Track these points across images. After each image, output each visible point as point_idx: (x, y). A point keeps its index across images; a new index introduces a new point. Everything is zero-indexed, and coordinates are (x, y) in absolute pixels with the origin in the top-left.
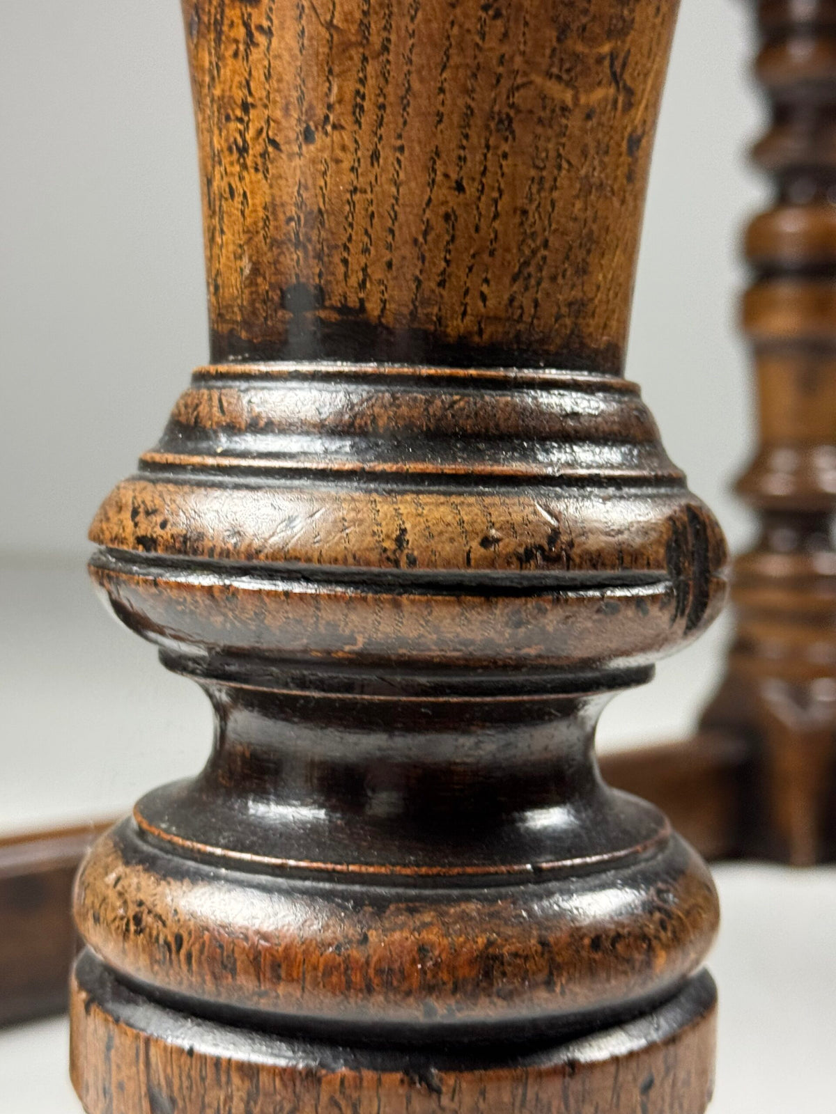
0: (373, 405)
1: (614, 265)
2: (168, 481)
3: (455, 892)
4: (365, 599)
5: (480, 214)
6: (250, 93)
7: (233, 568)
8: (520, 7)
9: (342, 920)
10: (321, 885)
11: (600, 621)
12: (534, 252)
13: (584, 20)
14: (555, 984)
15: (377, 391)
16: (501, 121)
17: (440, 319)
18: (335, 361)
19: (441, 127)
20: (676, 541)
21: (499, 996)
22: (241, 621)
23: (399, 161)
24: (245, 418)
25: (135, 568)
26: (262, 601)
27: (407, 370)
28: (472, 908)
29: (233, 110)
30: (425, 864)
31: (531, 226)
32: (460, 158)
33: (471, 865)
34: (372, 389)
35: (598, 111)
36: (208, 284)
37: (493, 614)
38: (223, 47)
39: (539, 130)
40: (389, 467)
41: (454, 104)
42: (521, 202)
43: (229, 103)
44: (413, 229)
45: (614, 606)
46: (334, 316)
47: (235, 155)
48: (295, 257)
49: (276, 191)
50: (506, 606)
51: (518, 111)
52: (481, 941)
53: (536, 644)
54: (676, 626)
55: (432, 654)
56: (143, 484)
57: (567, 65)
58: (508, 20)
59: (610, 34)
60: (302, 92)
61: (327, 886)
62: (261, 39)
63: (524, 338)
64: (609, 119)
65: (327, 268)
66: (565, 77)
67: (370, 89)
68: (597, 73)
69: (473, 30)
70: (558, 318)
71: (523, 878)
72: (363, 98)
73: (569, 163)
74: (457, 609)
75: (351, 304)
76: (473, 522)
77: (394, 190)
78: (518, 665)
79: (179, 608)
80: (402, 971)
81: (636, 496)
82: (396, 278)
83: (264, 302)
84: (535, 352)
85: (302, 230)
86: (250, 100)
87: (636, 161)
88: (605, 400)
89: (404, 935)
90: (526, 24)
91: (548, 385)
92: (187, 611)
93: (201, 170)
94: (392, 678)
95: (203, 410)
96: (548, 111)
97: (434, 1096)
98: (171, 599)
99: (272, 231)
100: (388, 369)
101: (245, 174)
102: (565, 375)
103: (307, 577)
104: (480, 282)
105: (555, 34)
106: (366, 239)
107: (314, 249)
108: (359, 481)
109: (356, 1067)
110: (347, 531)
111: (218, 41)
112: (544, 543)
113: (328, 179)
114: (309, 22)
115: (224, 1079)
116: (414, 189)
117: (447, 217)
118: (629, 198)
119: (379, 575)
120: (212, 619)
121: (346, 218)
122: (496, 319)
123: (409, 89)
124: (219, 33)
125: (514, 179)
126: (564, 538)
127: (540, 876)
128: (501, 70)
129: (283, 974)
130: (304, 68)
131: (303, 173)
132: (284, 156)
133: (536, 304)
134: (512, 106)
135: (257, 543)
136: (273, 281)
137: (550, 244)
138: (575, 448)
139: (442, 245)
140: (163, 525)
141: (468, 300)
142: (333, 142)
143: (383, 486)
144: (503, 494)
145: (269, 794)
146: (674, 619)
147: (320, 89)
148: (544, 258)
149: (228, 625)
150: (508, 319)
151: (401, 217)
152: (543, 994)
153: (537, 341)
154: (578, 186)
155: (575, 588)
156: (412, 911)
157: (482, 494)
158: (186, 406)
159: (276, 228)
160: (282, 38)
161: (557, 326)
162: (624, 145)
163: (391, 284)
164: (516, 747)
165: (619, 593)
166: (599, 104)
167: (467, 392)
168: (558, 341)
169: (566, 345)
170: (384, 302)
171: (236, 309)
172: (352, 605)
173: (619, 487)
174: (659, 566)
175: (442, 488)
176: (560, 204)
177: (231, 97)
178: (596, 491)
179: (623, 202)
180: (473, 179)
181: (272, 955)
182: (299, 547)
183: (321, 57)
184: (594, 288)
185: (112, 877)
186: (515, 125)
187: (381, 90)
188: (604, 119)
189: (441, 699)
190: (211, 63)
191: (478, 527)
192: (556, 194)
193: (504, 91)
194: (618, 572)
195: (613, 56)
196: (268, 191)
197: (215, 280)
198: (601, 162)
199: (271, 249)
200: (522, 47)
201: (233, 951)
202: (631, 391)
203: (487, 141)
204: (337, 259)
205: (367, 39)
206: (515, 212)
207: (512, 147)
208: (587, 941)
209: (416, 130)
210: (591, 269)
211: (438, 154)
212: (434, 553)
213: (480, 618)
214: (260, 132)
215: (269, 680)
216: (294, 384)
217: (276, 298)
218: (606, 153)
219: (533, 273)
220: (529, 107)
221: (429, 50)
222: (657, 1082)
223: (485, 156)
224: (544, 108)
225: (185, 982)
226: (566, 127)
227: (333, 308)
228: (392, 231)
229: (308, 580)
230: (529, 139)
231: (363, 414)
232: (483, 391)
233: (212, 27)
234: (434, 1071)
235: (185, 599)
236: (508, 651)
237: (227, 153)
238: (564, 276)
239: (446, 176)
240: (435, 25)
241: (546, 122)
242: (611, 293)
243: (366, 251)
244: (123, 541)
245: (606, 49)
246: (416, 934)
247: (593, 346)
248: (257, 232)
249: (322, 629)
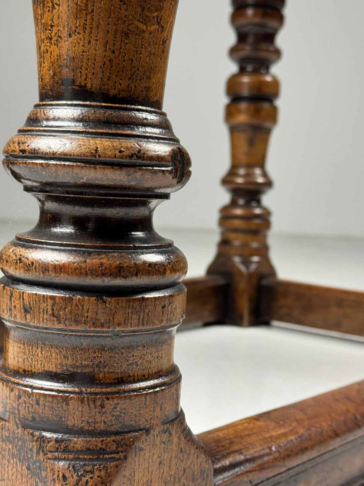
0: (89, 113)
1: (158, 77)
2: (29, 135)
3: (111, 251)
4: (86, 166)
5: (119, 60)
6: (53, 23)
7: (49, 158)
8: (131, 2)
9: (79, 256)
10: (73, 248)
11: (152, 176)
12: (135, 72)
13: (149, 6)
14: (138, 275)
15: (90, 110)
16: (125, 34)
17: (108, 90)
18: (78, 101)
19: (108, 34)
20: (174, 156)
21: (123, 277)
22: (51, 173)
23: (96, 44)
24: (52, 117)
25: (19, 159)
26: (57, 167)
27: (98, 104)
28: (116, 254)
29: (48, 27)
30: (103, 243)
31: (134, 64)
32: (114, 44)
33: (116, 244)
34: (88, 109)
35: (153, 32)
36: (39, 79)
37: (122, 172)
38: (45, 8)
39: (136, 37)
40: (93, 131)
41: (112, 28)
42: (131, 57)
43: (46, 25)
44: (100, 64)
45: (156, 172)
46: (77, 88)
47: (48, 40)
48: (66, 70)
49: (60, 51)
50: (126, 170)
51: (130, 31)
52: (118, 262)
53: (134, 181)
54: (174, 180)
55: (105, 183)
56: (20, 136)
57: (144, 19)
58: (128, 5)
59: (156, 10)
60: (69, 23)
61: (75, 248)
62: (56, 7)
63: (132, 96)
64: (156, 35)
65: (75, 74)
66: (144, 22)
67: (88, 23)
68: (153, 21)
69: (118, 7)
70: (142, 91)
71: (130, 248)
72: (86, 25)
73: (145, 46)
74: (112, 170)
75: (82, 85)
76: (117, 146)
77: (95, 52)
78: (128, 188)
79: (33, 170)
80: (96, 270)
81: (163, 143)
82: (95, 78)
83: (57, 83)
84: (135, 101)
85: (68, 63)
86: (53, 24)
87: (165, 47)
88: (155, 116)
89: (97, 260)
90: (133, 6)
91: (139, 110)
92: (35, 170)
93: (37, 44)
94: (94, 191)
95: (39, 115)
96: (139, 31)
97: (104, 303)
98: (30, 167)
99: (59, 63)
100: (93, 103)
101: (51, 46)
102: (144, 108)
103: (70, 160)
104: (119, 79)
105: (141, 10)
106: (87, 66)
107: (72, 68)
108: (85, 134)
109: (83, 296)
110: (82, 147)
111: (44, 6)
112: (137, 153)
113: (76, 48)
114: (71, 3)
115: (45, 300)
116: (100, 52)
117: (110, 60)
118: (163, 59)
119: (90, 160)
120: (42, 173)
121: (81, 59)
122: (124, 90)
123: (99, 23)
124: (44, 4)
125: (129, 51)
126: (142, 152)
127: (135, 248)
128: (125, 19)
129: (63, 271)
130: (69, 16)
131: (69, 46)
132: (63, 41)
133: (135, 87)
134: (128, 29)
135: (55, 151)
136: (59, 77)
137: (140, 70)
138: (146, 128)
139: (108, 69)
140: (28, 146)
141: (116, 85)
142: (77, 37)
143: (91, 136)
144: (125, 139)
145: (57, 227)
146: (173, 178)
147: (74, 22)
148: (138, 74)
149: (47, 175)
150: (127, 91)
151: (97, 60)
152: (134, 278)
153: (135, 98)
154: (147, 53)
155: (145, 166)
156: (99, 255)
157: (120, 139)
158: (33, 114)
159: (61, 62)
160: (63, 7)
161: (141, 94)
162: (161, 42)
163: (94, 79)
164: (129, 214)
165: (157, 168)
166: (154, 30)
167: (115, 111)
168: (142, 98)
169: (144, 99)
170: (92, 84)
171: (48, 86)
172: (83, 168)
173: (158, 140)
174: (169, 162)
175: (108, 137)
176: (142, 59)
177: (47, 23)
178: (152, 140)
179: (161, 59)
180: (118, 50)
181: (60, 266)
182: (68, 152)
183: (74, 13)
184: (152, 83)
185: (11, 250)
186: (129, 35)
187: (91, 23)
188: (155, 35)
189: (107, 198)
190: (41, 13)
191: (118, 147)
192: (141, 55)
193: (126, 25)
194: (157, 162)
195: (158, 17)
196: (58, 51)
197: (42, 77)
198: (154, 47)
199: (59, 68)
200: (131, 13)
201: (48, 265)
202: (164, 114)
203: (121, 39)
204: (78, 71)
205: (87, 8)
206: (129, 60)
207: (128, 41)
208: (147, 265)
209: (101, 35)
210: (151, 78)
211: (107, 42)
212: (106, 154)
213: (118, 173)
214: (56, 34)
215: (59, 192)
216: (66, 107)
217: (60, 82)
218: (156, 44)
219: (135, 78)
220: (133, 30)
221: (105, 13)
222: (167, 306)
223: (121, 43)
224: (138, 31)
225: (34, 275)
226: (144, 36)
227: (77, 85)
228: (94, 64)
229: (70, 161)
230: (133, 39)
231: (86, 116)
232: (120, 111)
233: (42, 2)
234: (104, 297)
235: (35, 167)
236: (126, 183)
237: (46, 40)
238: (143, 79)
239: (110, 49)
240: (107, 6)
241: (138, 35)
242: (157, 85)
243: (87, 69)
244: (15, 151)
245: (155, 14)
246: (100, 260)
247: (152, 100)
248: (55, 63)
249: (74, 175)
